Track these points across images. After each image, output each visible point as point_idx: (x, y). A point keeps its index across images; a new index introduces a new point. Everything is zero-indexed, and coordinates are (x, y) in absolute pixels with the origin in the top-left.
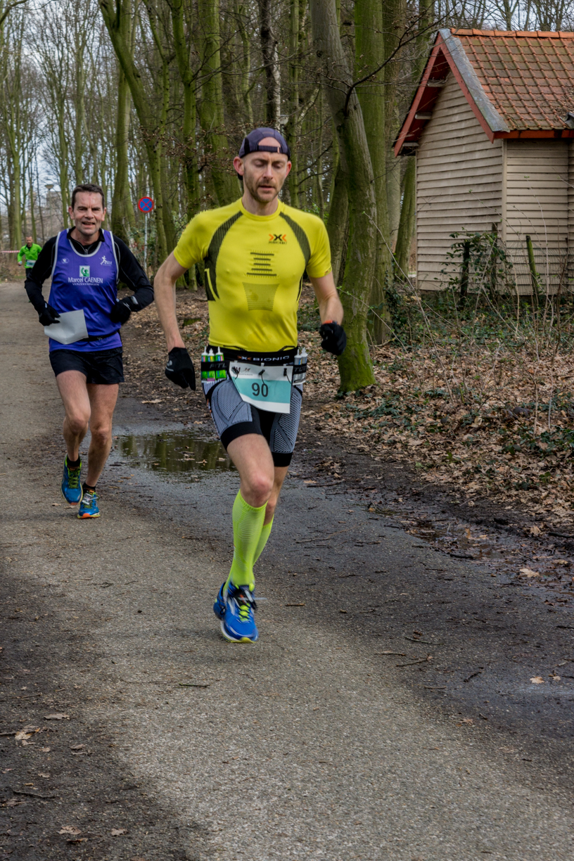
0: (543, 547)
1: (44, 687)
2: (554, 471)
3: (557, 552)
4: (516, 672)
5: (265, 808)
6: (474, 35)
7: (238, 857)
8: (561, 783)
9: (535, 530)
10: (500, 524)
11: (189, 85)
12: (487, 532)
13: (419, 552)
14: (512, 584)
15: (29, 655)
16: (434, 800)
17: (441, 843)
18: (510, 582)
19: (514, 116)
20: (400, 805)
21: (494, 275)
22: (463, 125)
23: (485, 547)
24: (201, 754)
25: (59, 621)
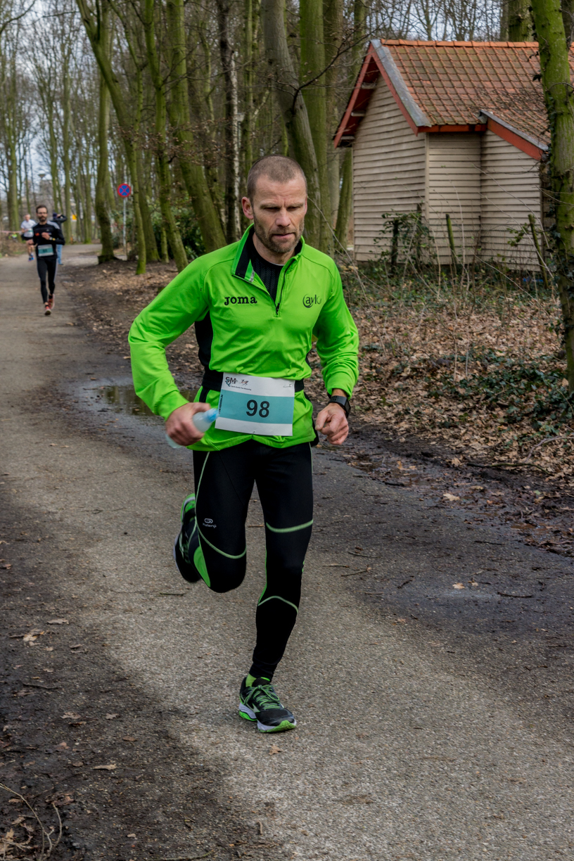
0: (462, 476)
1: (47, 597)
2: (471, 412)
3: (474, 480)
4: (441, 579)
5: (233, 694)
6: (401, 45)
7: (212, 735)
8: (479, 671)
9: (456, 461)
10: (426, 456)
11: (160, 89)
12: (415, 464)
13: (359, 480)
14: (436, 507)
15: (34, 571)
16: (374, 686)
17: (380, 721)
18: (435, 505)
19: (435, 113)
20: (346, 690)
21: (419, 248)
22: (392, 121)
23: (414, 476)
24: (180, 651)
25: (58, 542)
